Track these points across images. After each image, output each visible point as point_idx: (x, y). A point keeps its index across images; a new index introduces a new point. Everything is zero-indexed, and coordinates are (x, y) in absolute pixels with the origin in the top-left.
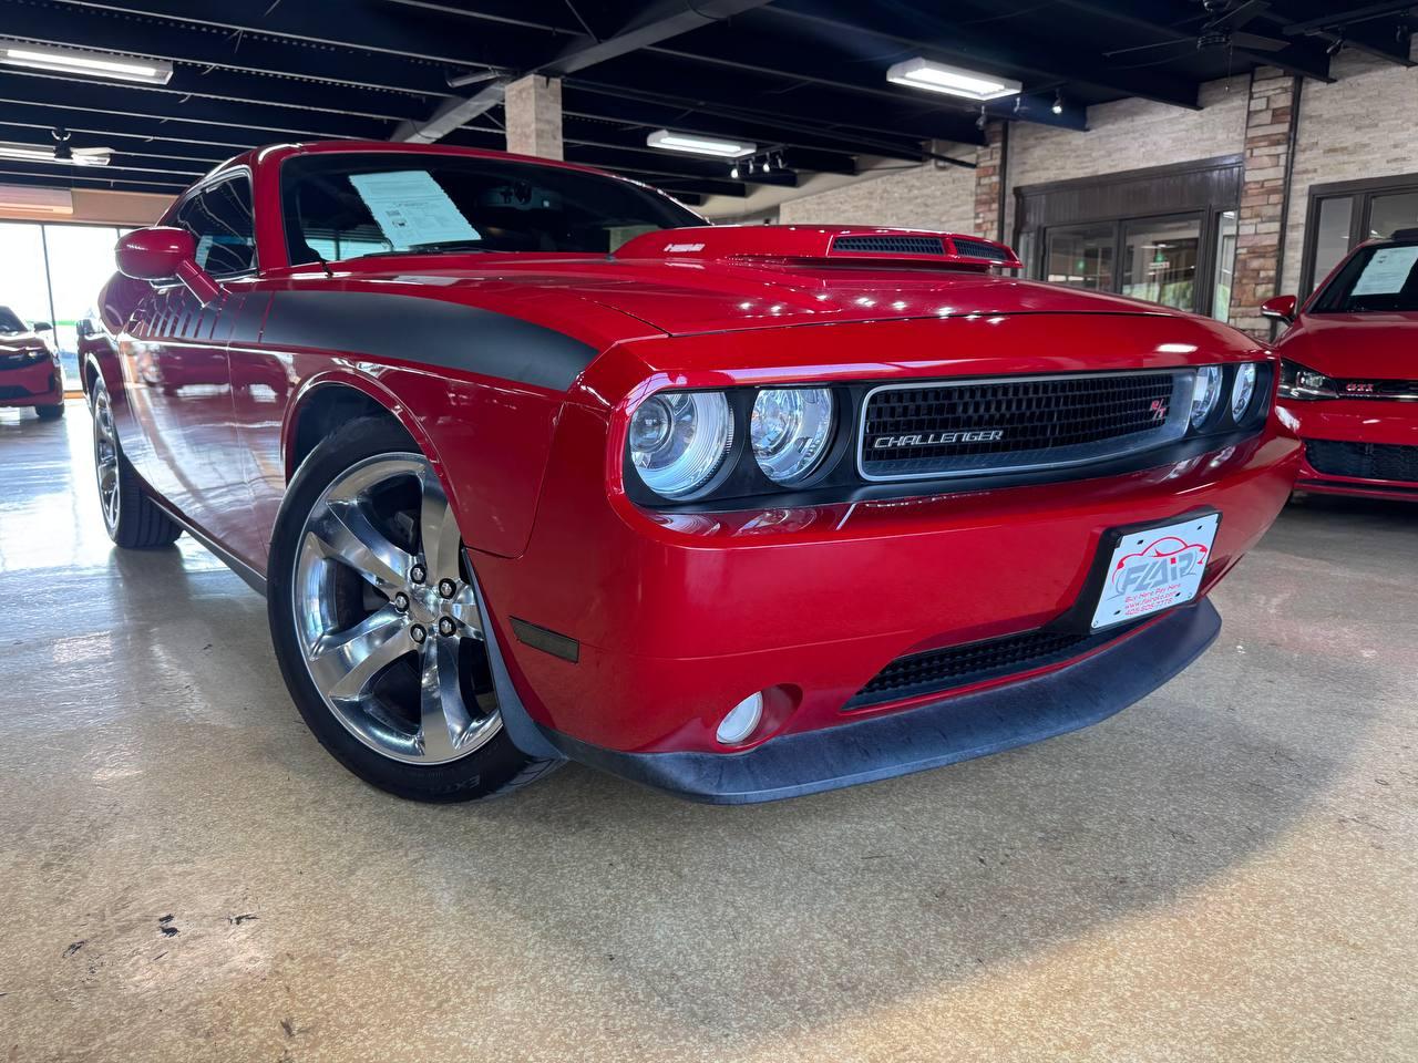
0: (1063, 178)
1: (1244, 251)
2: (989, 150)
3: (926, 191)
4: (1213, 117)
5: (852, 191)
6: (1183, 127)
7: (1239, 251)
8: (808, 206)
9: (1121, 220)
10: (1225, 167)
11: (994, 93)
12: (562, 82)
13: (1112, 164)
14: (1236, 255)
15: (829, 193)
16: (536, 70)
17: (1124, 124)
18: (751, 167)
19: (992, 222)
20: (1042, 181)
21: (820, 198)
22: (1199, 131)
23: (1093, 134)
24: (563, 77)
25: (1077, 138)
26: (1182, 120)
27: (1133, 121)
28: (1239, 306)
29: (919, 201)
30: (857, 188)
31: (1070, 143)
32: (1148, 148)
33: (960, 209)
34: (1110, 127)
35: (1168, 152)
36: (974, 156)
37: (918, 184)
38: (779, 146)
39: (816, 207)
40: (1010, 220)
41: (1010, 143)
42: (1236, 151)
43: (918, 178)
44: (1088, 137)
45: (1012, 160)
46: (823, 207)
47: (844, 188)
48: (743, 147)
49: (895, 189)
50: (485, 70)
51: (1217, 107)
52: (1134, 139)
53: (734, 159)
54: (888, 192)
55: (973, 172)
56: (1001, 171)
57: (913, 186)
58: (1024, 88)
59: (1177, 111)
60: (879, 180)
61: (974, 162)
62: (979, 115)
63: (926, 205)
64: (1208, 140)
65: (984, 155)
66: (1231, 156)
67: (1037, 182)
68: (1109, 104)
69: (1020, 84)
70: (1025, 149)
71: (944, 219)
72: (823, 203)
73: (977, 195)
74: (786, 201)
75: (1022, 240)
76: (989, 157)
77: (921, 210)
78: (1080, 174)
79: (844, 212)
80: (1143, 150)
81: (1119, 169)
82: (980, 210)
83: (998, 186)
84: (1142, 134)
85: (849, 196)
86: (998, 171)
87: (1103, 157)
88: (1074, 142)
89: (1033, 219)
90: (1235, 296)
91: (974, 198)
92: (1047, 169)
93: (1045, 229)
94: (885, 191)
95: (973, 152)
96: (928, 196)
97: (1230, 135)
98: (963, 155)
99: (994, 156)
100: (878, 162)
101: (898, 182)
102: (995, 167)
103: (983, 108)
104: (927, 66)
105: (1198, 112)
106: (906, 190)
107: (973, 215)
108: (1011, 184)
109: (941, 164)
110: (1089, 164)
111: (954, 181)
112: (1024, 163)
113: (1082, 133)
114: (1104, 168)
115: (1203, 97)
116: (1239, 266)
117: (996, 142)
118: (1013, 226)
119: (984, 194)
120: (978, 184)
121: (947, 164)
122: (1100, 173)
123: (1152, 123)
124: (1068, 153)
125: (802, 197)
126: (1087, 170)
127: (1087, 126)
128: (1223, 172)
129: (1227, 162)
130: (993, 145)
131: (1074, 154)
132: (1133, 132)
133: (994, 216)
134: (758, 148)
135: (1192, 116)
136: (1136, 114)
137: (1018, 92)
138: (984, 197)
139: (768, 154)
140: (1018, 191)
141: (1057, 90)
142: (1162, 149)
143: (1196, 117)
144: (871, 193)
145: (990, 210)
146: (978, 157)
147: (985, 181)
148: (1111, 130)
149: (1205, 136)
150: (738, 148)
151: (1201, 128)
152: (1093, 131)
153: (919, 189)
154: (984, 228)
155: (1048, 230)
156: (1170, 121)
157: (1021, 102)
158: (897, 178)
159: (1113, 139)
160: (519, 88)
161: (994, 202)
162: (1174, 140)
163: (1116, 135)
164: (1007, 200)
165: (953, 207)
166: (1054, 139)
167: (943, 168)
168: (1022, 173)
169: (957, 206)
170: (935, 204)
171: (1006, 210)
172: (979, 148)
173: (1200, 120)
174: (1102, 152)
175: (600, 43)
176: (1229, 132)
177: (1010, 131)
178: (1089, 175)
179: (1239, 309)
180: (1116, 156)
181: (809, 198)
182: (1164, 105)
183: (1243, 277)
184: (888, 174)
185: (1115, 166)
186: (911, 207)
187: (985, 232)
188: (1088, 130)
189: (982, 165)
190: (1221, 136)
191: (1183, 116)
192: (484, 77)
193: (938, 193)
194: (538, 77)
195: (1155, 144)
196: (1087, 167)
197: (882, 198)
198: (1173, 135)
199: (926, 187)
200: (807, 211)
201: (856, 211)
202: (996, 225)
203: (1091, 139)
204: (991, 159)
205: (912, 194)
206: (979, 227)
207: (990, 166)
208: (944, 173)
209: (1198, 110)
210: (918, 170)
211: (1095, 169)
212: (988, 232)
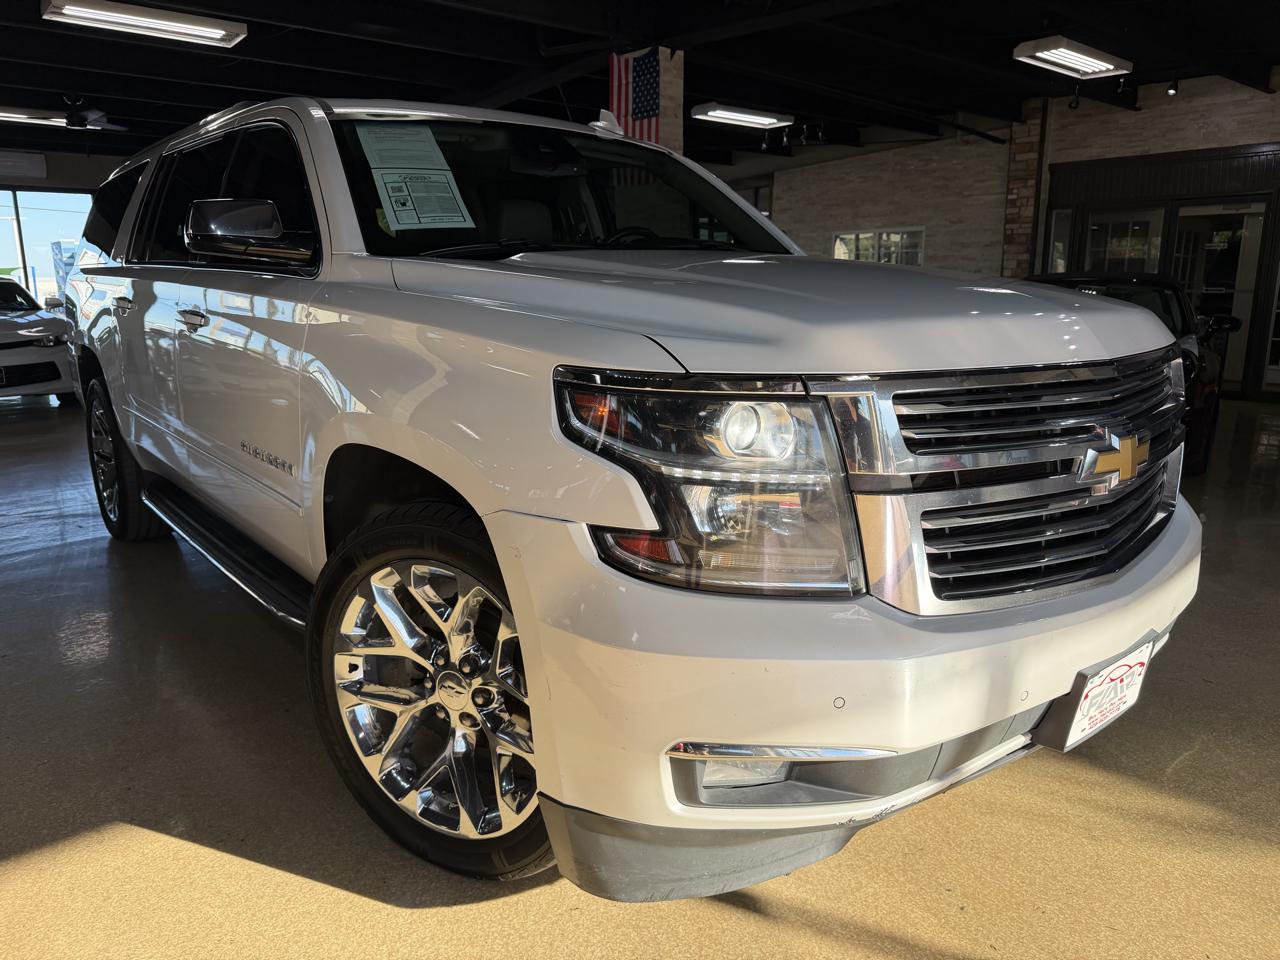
0: (1108, 156)
2: (1025, 126)
3: (946, 165)
5: (859, 162)
6: (1252, 109)
8: (806, 175)
11: (1094, 73)
13: (1167, 143)
15: (831, 163)
18: (785, 139)
19: (1027, 199)
20: (1084, 158)
21: (820, 168)
22: (1271, 114)
25: (1125, 118)
26: (1249, 102)
29: (937, 174)
30: (864, 160)
31: (1119, 122)
32: (1209, 129)
33: (988, 183)
35: (1231, 134)
36: (1007, 131)
37: (936, 157)
38: (819, 120)
39: (815, 177)
40: (1044, 196)
41: (1050, 120)
43: (937, 152)
44: (1139, 117)
45: (1051, 135)
46: (824, 177)
47: (850, 159)
48: (779, 120)
49: (909, 162)
52: (1193, 120)
54: (901, 164)
55: (1005, 147)
56: (1039, 147)
57: (930, 159)
58: (1133, 69)
59: (1246, 96)
60: (891, 153)
61: (1006, 138)
63: (946, 178)
65: (1020, 131)
67: (1076, 159)
69: (1131, 65)
70: (1065, 126)
71: (966, 193)
72: (825, 173)
73: (1009, 171)
74: (781, 169)
75: (1055, 216)
76: (1026, 132)
77: (939, 183)
78: (1129, 153)
80: (1203, 131)
81: (1173, 150)
82: (1015, 186)
83: (1035, 163)
84: (1202, 115)
85: (854, 167)
86: (1035, 147)
87: (1156, 136)
88: (1123, 121)
91: (1004, 174)
92: (1090, 147)
93: (1085, 207)
94: (898, 163)
95: (1007, 128)
96: (949, 170)
98: (990, 130)
99: (1031, 133)
102: (1031, 144)
105: (1269, 96)
106: (922, 163)
107: (1005, 190)
108: (1048, 161)
110: (1140, 143)
112: (1063, 141)
113: (1134, 112)
114: (1156, 148)
115: (1277, 80)
117: (1037, 119)
118: (1047, 202)
119: (1021, 170)
120: (1010, 160)
122: (1151, 153)
123: (1215, 104)
124: (1115, 132)
125: (800, 166)
126: (1134, 149)
127: (1138, 106)
130: (1033, 122)
131: (1121, 133)
132: (1192, 113)
133: (1029, 192)
134: (795, 122)
135: (1263, 99)
137: (1125, 72)
138: (1019, 173)
140: (1053, 168)
142: (1225, 130)
143: (1267, 101)
144: (881, 165)
145: (1026, 187)
146: (1012, 133)
147: (1019, 158)
148: (1167, 110)
149: (1276, 119)
150: (775, 121)
151: (1272, 111)
152: (1146, 111)
153: (938, 162)
154: (1018, 204)
156: (1236, 103)
158: (912, 150)
159: (1169, 120)
161: (1032, 179)
162: (1240, 123)
163: (1173, 115)
164: (1043, 177)
165: (977, 181)
166: (1099, 118)
167: (967, 143)
168: (1061, 150)
169: (983, 181)
170: (956, 177)
171: (1042, 184)
172: (1014, 124)
173: (1272, 103)
174: (1156, 132)
177: (1049, 108)
178: (1138, 154)
180: (1172, 136)
181: (807, 168)
184: (900, 146)
185: (1169, 146)
186: (928, 180)
187: (1020, 208)
188: (1140, 109)
189: (1017, 141)
191: (1252, 99)
193: (961, 167)
195: (1217, 125)
196: (1135, 146)
197: (894, 170)
198: (1240, 118)
199: (947, 161)
201: (863, 182)
202: (1032, 201)
203: (1143, 119)
204: (1029, 136)
205: (929, 168)
206: (1013, 203)
207: (1028, 143)
208: (966, 148)
209: (1269, 93)
210: (934, 143)
211: (1147, 148)
212: (1023, 208)
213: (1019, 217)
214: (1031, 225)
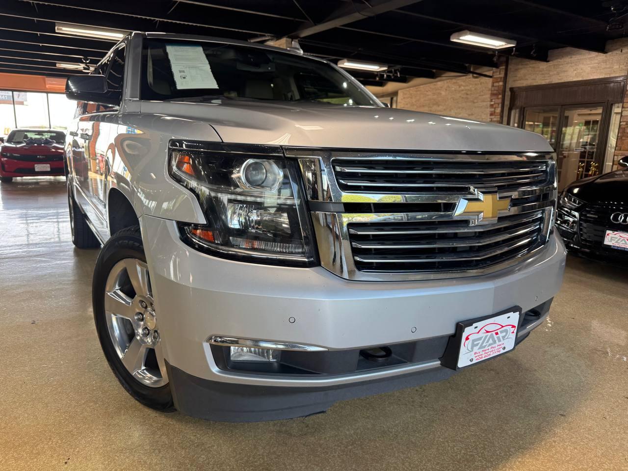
0: (535, 84)
1: (624, 123)
2: (499, 70)
3: (467, 88)
4: (612, 57)
5: (432, 86)
6: (596, 61)
7: (621, 124)
8: (411, 92)
9: (562, 105)
10: (617, 82)
11: (502, 46)
12: (299, 40)
13: (560, 78)
14: (620, 125)
15: (422, 86)
16: (287, 36)
17: (567, 59)
18: (385, 76)
19: (498, 104)
20: (524, 85)
21: (417, 89)
22: (605, 64)
23: (551, 63)
24: (299, 39)
25: (543, 65)
26: (596, 58)
27: (571, 58)
28: (620, 150)
29: (464, 92)
30: (435, 85)
31: (539, 68)
32: (578, 71)
33: (484, 97)
34: (559, 60)
35: (588, 74)
36: (492, 72)
37: (463, 84)
38: (398, 67)
39: (415, 93)
40: (507, 103)
41: (510, 67)
42: (623, 75)
43: (464, 82)
44: (548, 65)
45: (509, 75)
46: (419, 93)
47: (429, 85)
48: (381, 67)
49: (453, 86)
50: (264, 36)
51: (615, 52)
52: (572, 66)
53: (378, 72)
54: (449, 87)
55: (491, 79)
56: (504, 79)
57: (462, 85)
58: (517, 44)
59: (594, 54)
60: (445, 82)
61: (491, 75)
62: (495, 55)
63: (467, 94)
64: (609, 68)
65: (496, 72)
66: (620, 77)
67: (521, 85)
68: (560, 49)
69: (515, 42)
70: (517, 70)
71: (475, 101)
72: (419, 91)
73: (492, 91)
74: (401, 89)
75: (513, 112)
77: (465, 96)
78: (543, 83)
79: (428, 95)
80: (575, 72)
81: (563, 81)
82: (493, 98)
83: (502, 87)
84: (576, 65)
85: (431, 88)
86: (502, 79)
87: (554, 74)
88: (541, 67)
89: (519, 103)
90: (618, 144)
91: (490, 92)
92: (527, 79)
93: (524, 108)
94: (448, 87)
95: (491, 70)
96: (468, 90)
97: (621, 66)
98: (487, 71)
99: (501, 72)
100: (444, 73)
101: (454, 83)
102: (501, 78)
103: (497, 52)
104: (470, 34)
105: (605, 55)
106: (458, 87)
107: (489, 100)
108: (509, 86)
109: (475, 75)
110: (548, 78)
111: (481, 84)
112: (516, 76)
113: (545, 63)
114: (556, 80)
115: (608, 47)
116: (621, 131)
117: (502, 66)
118: (508, 106)
119: (497, 90)
120: (493, 86)
121: (478, 76)
122: (553, 82)
123: (581, 59)
124: (538, 72)
125: (408, 87)
126: (546, 81)
127: (548, 60)
128: (616, 84)
129: (619, 79)
130: (501, 68)
131: (541, 73)
132: (571, 63)
133: (500, 101)
134: (389, 67)
135: (601, 56)
136: (574, 55)
137: (514, 45)
138: (495, 92)
139: (393, 70)
140: (512, 89)
141: (534, 45)
142: (585, 72)
143: (603, 57)
144: (442, 87)
145: (498, 98)
146: (493, 73)
147: (495, 84)
148: (559, 62)
149: (607, 66)
150: (379, 67)
151: (606, 62)
152: (551, 62)
153: (464, 86)
154: (494, 106)
155: (526, 108)
156: (589, 58)
157: (515, 50)
158: (454, 81)
159: (561, 66)
160: (279, 44)
161: (500, 94)
162: (591, 68)
163: (562, 65)
164: (506, 93)
165: (480, 96)
166: (531, 65)
167: (476, 77)
168: (514, 81)
169: (482, 95)
170: (471, 94)
171: (506, 97)
172: (494, 69)
173: (605, 59)
174: (555, 72)
175: (316, 25)
176: (620, 65)
177: (510, 61)
178: (547, 83)
179: (620, 152)
180: (562, 74)
181: (412, 88)
182: (587, 51)
183: (623, 136)
184: (448, 79)
185: (561, 79)
186: (460, 95)
187: (495, 108)
188: (548, 61)
189: (495, 76)
190: (616, 67)
191: (597, 56)
192: (264, 39)
193: (473, 89)
194: (288, 39)
195: (582, 69)
196: (546, 79)
197: (446, 90)
198: (591, 65)
199: (467, 86)
200: (411, 94)
201: (434, 95)
202: (500, 105)
203: (550, 66)
204: (500, 74)
205: (460, 89)
206: (492, 106)
207: (499, 78)
208: (476, 80)
209: (604, 53)
210: (464, 77)
211: (551, 80)
212: (496, 109)
213: (495, 112)
214: (499, 117)
